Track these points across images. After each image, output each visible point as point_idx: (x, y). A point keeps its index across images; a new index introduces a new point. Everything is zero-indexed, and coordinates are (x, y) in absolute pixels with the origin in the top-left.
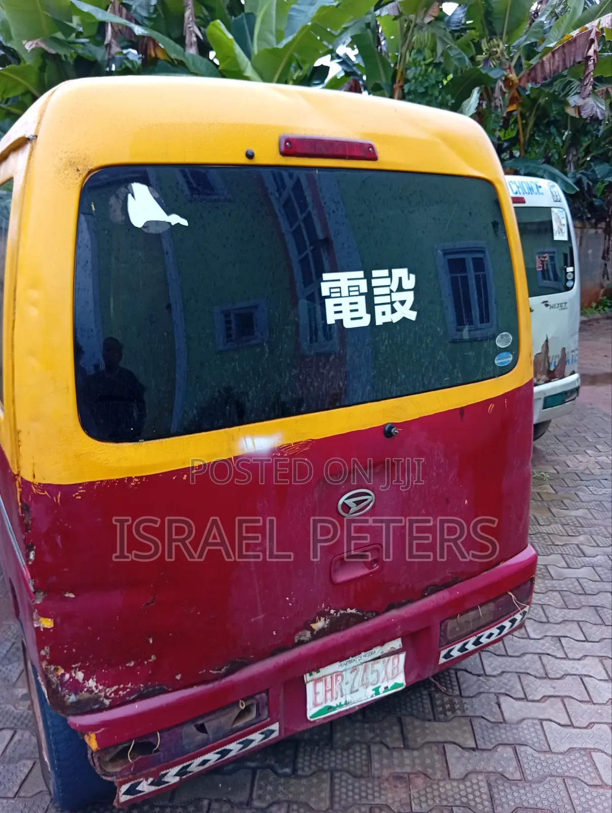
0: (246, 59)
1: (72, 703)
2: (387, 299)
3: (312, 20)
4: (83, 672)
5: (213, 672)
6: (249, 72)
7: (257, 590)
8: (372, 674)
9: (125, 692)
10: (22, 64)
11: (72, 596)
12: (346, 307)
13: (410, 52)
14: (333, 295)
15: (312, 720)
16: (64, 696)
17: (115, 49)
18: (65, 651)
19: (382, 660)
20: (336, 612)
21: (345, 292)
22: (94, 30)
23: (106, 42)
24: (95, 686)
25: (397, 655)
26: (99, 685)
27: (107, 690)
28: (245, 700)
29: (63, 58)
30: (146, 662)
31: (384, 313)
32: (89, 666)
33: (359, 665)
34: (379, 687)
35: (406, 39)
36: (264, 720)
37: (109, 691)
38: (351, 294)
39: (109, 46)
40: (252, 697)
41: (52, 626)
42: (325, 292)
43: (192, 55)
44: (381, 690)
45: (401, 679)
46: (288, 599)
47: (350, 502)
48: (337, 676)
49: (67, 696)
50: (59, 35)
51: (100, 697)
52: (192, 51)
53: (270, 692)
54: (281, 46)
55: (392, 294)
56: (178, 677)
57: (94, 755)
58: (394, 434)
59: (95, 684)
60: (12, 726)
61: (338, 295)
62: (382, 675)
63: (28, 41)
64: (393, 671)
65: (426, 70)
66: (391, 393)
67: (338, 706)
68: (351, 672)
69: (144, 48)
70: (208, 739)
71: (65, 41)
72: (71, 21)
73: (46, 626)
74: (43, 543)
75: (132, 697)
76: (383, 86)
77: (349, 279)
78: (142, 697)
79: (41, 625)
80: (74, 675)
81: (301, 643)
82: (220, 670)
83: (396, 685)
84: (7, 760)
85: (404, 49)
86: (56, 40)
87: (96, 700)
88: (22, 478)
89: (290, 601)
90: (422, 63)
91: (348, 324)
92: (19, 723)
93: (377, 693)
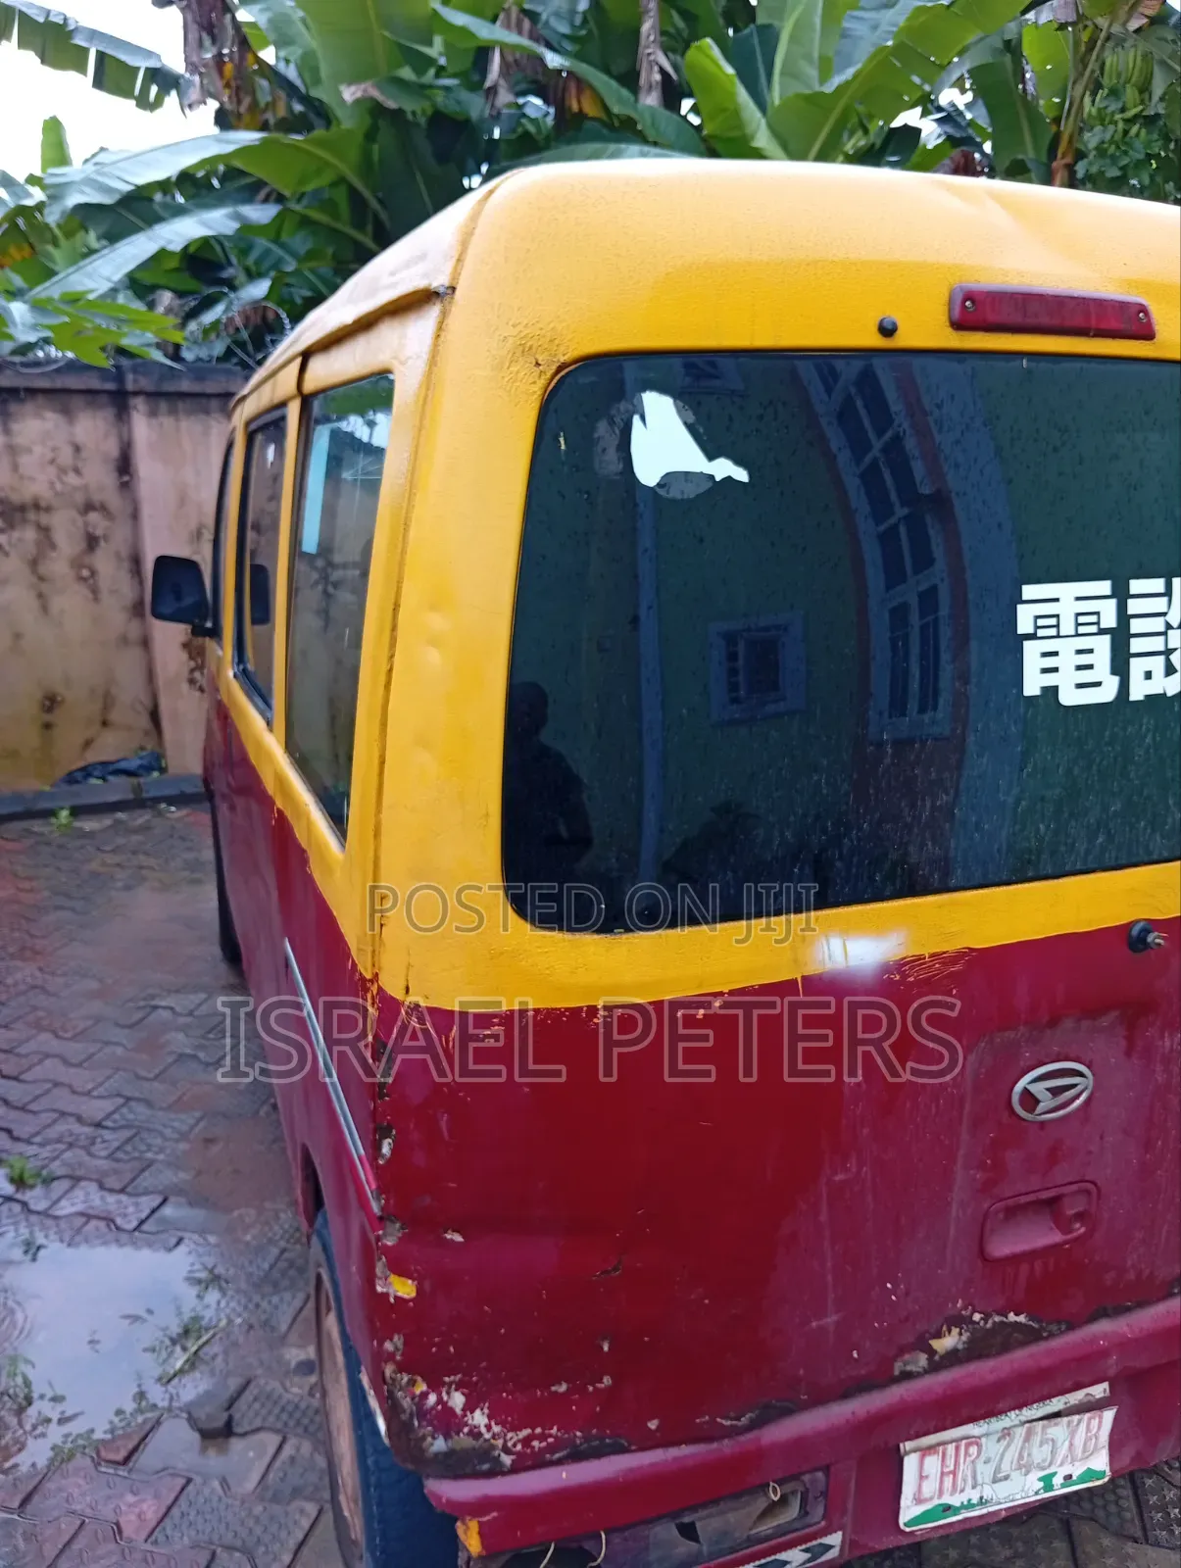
0: (758, 114)
1: (437, 1455)
2: (1157, 644)
3: (895, 35)
4: (463, 1394)
5: (724, 1422)
6: (762, 139)
7: (829, 1264)
8: (1041, 1446)
9: (544, 1444)
10: (334, 128)
11: (458, 1238)
12: (1067, 660)
13: (1094, 94)
14: (1041, 633)
15: (908, 1530)
16: (424, 1438)
17: (504, 97)
18: (434, 1349)
19: (1065, 1420)
20: (986, 1320)
21: (1067, 627)
22: (467, 63)
23: (488, 84)
24: (486, 1426)
25: (1098, 1413)
26: (493, 1423)
27: (510, 1435)
28: (781, 1482)
29: (410, 117)
30: (591, 1388)
31: (1148, 675)
32: (476, 1383)
33: (1015, 1426)
34: (1055, 1473)
35: (1085, 67)
36: (815, 1524)
37: (513, 1437)
38: (1082, 630)
39: (492, 91)
40: (796, 1477)
41: (413, 1294)
42: (1024, 625)
43: (651, 107)
44: (1058, 1481)
45: (1101, 1462)
46: (889, 1285)
47: (1038, 1089)
48: (968, 1446)
49: (429, 1439)
50: (407, 73)
51: (494, 1447)
52: (651, 100)
53: (833, 1469)
54: (829, 88)
55: (1170, 632)
56: (653, 1425)
57: (472, 1563)
58: (1153, 946)
59: (486, 1421)
60: (279, 1425)
61: (1053, 632)
62: (1063, 1450)
63: (350, 84)
64: (1085, 1444)
65: (1126, 132)
66: (1150, 853)
67: (963, 1507)
68: (999, 1440)
69: (560, 94)
70: (700, 1552)
71: (414, 83)
72: (430, 44)
73: (400, 1294)
74: (412, 1126)
75: (557, 1456)
76: (1030, 165)
77: (1078, 599)
78: (577, 1456)
79: (391, 1291)
80: (445, 1398)
81: (907, 1376)
82: (738, 1419)
83: (1090, 1474)
84: (270, 1494)
85: (1079, 88)
86: (400, 83)
87: (486, 1453)
88: (380, 989)
89: (893, 1292)
90: (1118, 117)
91: (1069, 697)
92: (292, 1423)
93: (1049, 1487)
